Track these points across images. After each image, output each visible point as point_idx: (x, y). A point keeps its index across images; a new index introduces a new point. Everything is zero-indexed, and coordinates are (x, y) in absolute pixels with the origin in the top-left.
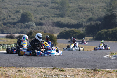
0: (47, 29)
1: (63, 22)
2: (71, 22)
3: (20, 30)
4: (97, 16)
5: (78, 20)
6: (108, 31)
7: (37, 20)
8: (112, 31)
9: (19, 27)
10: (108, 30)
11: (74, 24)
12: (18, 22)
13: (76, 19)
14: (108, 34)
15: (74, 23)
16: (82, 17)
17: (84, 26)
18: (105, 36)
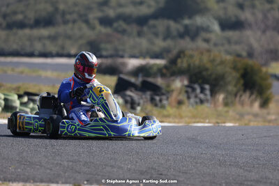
0: (256, 45)
3: (160, 44)
7: (225, 9)
9: (156, 35)
12: (155, 16)
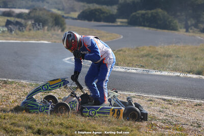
0: (65, 5)
6: (146, 13)
8: (152, 13)
14: (145, 17)
18: (141, 19)
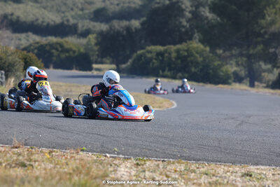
1: (22, 16)
2: (43, 18)
4: (118, 5)
5: (62, 15)
6: (166, 51)
8: (178, 51)
10: (165, 48)
11: (52, 23)
13: (58, 11)
14: (165, 59)
15: (52, 21)
16: (74, 5)
17: (79, 32)
18: (156, 63)
